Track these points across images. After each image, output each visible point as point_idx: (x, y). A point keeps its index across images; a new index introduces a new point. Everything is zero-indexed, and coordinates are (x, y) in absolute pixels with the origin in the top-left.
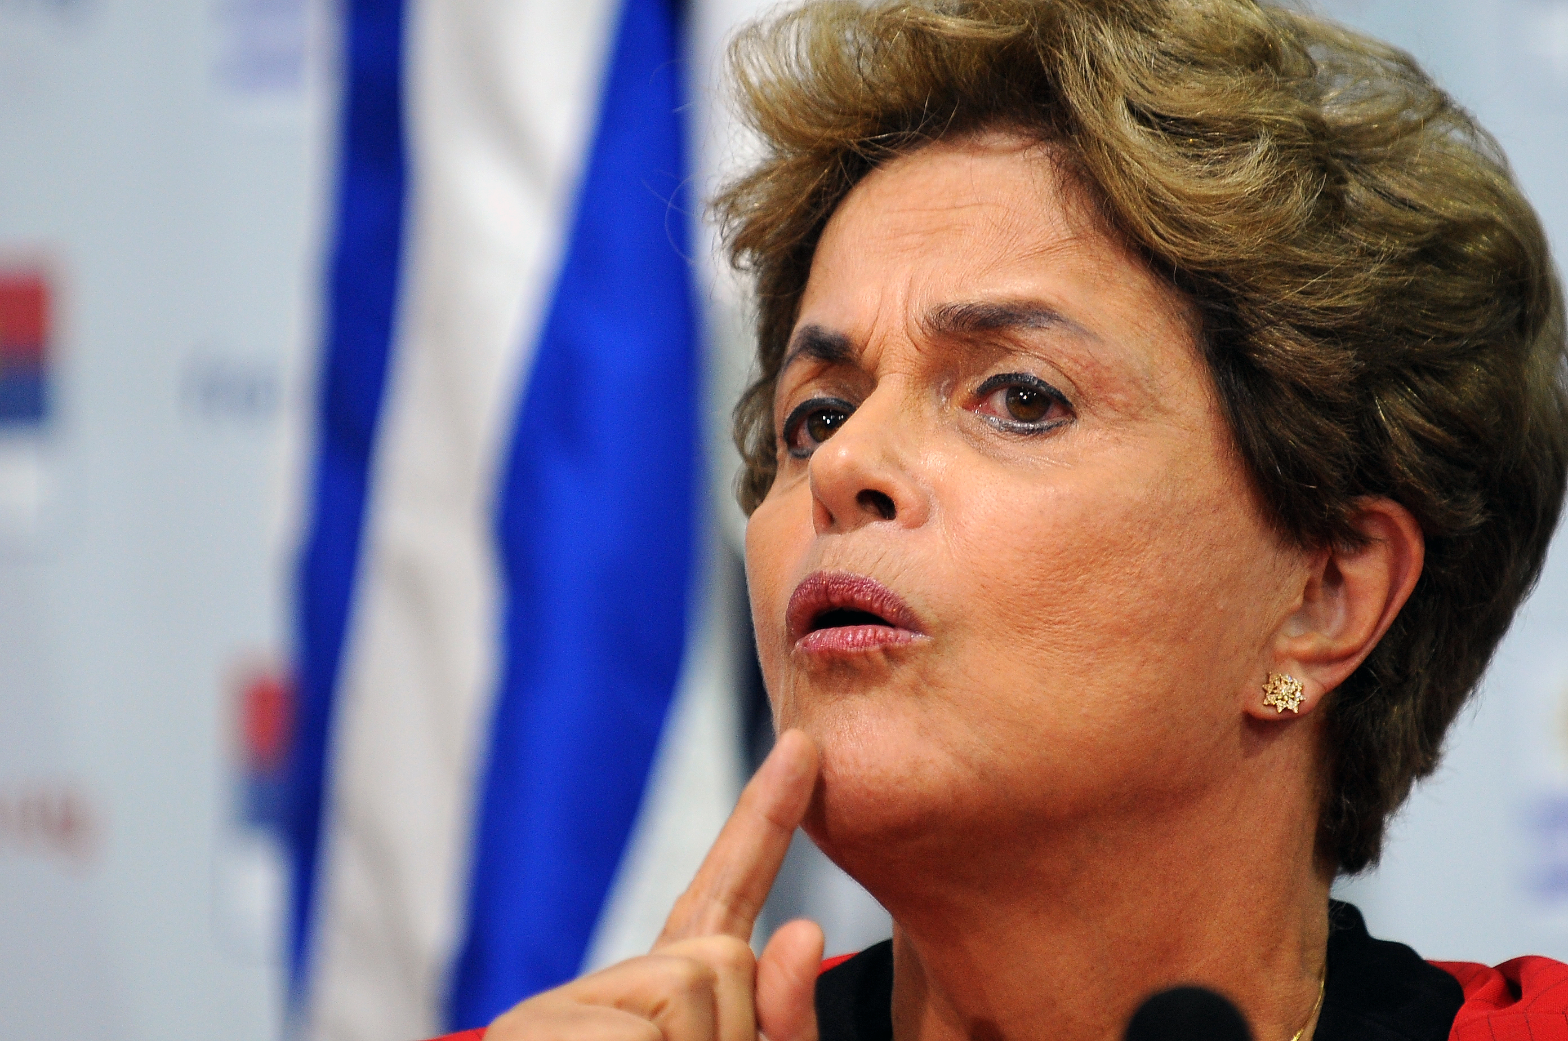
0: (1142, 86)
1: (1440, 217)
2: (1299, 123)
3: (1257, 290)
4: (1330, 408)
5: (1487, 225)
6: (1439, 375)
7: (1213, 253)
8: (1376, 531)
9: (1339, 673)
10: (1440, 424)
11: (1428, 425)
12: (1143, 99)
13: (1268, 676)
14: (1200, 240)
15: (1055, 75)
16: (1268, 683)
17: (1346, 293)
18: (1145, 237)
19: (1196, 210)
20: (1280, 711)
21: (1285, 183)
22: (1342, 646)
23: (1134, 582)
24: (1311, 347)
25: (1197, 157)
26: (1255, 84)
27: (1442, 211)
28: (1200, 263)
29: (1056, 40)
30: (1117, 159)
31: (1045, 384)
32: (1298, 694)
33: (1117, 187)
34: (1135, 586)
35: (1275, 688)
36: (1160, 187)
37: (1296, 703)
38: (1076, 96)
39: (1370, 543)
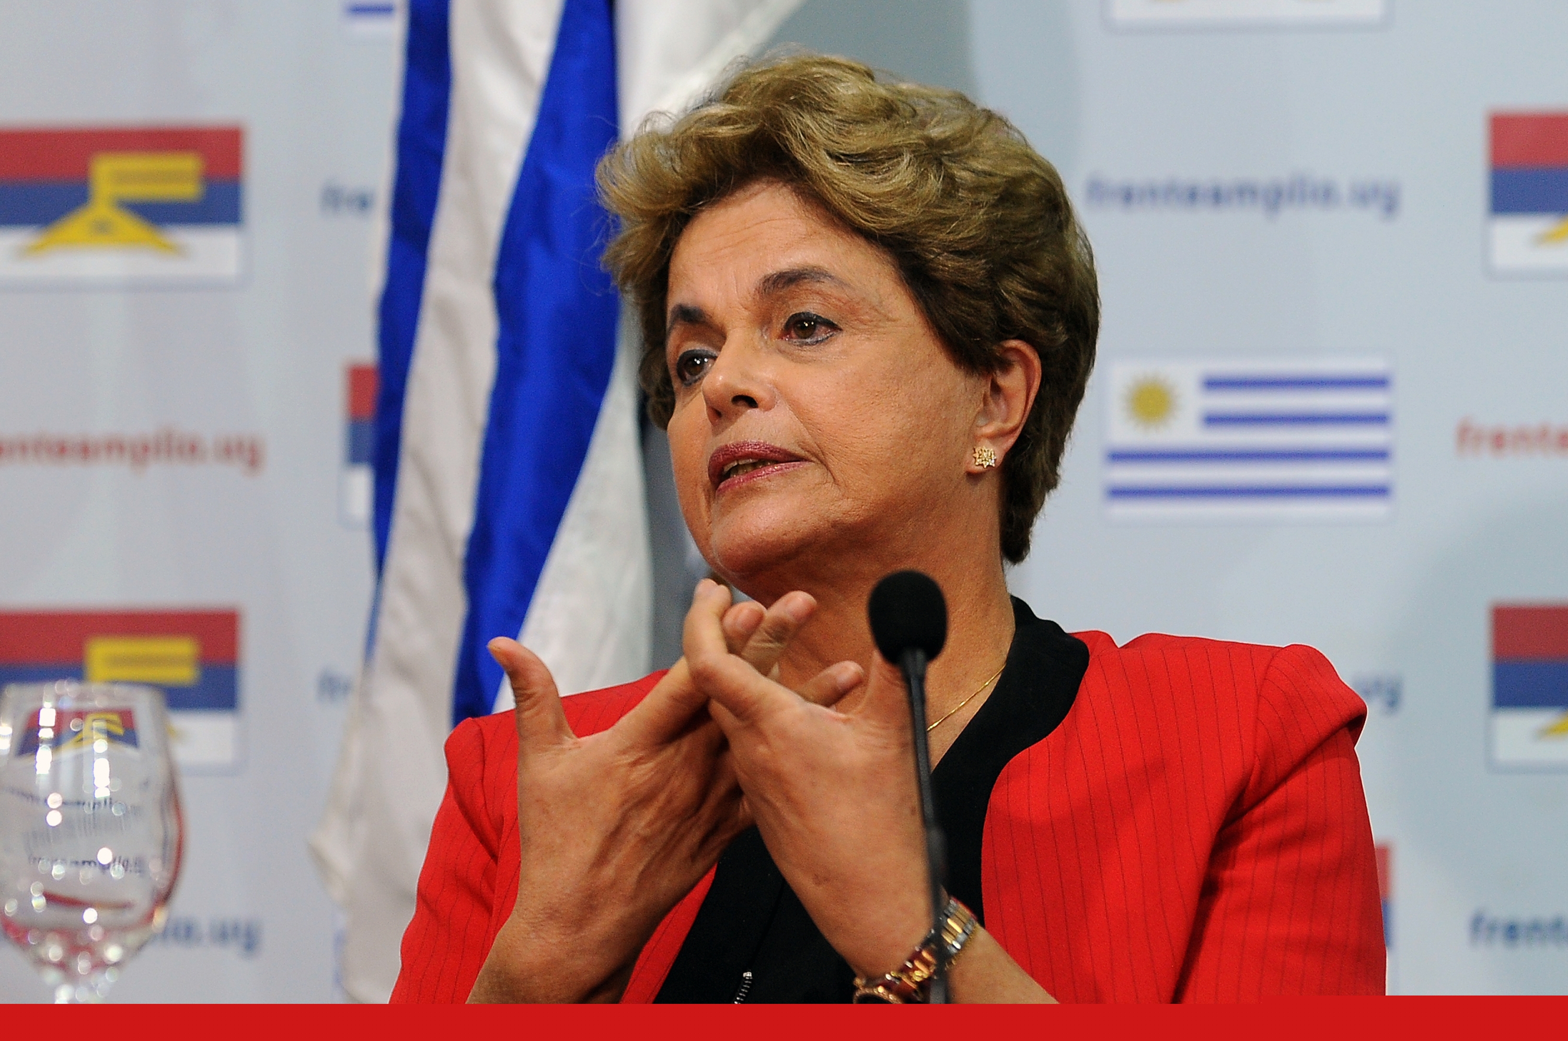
0: (833, 141)
1: (1005, 177)
2: (921, 142)
3: (925, 237)
4: (976, 293)
5: (1030, 176)
6: (1028, 262)
7: (895, 222)
8: (1013, 357)
9: (1011, 441)
10: (1034, 289)
11: (1028, 291)
12: (835, 148)
13: (974, 450)
14: (887, 217)
15: (786, 146)
16: (975, 453)
17: (971, 228)
18: (857, 222)
19: (880, 201)
20: (985, 466)
21: (923, 176)
22: (1010, 425)
23: (897, 410)
24: (961, 263)
25: (873, 173)
26: (891, 126)
27: (1006, 173)
28: (890, 230)
29: (781, 127)
30: (831, 184)
31: (820, 317)
32: (993, 456)
33: (836, 198)
34: (898, 412)
35: (980, 455)
36: (858, 192)
37: (993, 461)
38: (800, 155)
39: (1013, 365)
